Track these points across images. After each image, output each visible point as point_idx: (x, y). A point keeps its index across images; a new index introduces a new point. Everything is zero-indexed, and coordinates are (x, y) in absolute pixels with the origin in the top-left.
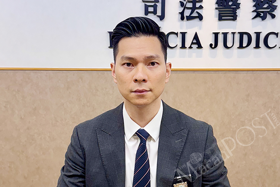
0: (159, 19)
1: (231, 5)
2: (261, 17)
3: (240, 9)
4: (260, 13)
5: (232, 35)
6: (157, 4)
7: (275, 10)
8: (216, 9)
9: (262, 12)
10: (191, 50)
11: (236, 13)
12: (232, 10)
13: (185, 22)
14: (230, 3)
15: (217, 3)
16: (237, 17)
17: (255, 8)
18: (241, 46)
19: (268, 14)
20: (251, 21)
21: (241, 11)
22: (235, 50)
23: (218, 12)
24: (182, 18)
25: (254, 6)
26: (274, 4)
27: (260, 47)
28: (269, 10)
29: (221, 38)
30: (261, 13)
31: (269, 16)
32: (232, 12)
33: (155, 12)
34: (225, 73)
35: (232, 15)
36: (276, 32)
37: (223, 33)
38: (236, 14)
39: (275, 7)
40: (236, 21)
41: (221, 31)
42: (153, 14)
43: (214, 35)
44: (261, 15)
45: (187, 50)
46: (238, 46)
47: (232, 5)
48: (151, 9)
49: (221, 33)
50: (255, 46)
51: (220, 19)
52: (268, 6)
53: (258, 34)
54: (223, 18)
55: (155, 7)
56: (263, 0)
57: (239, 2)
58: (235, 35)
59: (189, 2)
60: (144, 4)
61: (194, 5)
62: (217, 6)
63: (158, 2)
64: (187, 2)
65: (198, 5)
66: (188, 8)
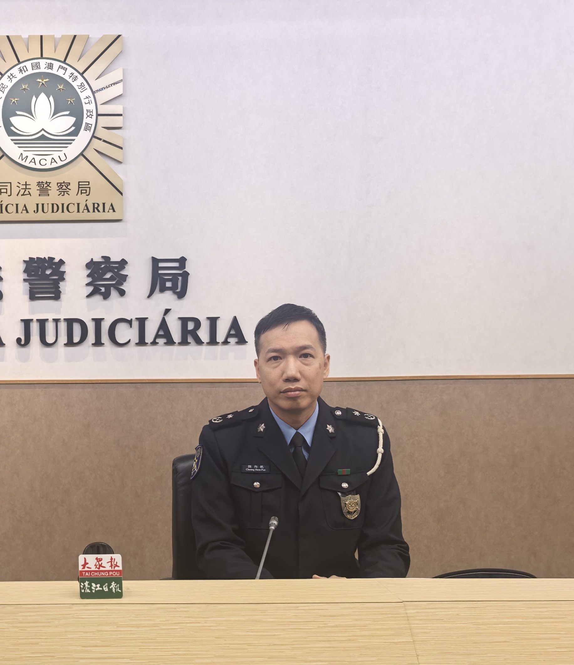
1: (50, 273)
2: (101, 294)
3: (66, 282)
4: (98, 287)
5: (55, 324)
7: (125, 283)
8: (25, 280)
9: (103, 286)
11: (59, 288)
12: (51, 282)
14: (48, 272)
15: (25, 271)
16: (61, 294)
17: (90, 280)
18: (70, 343)
19: (112, 288)
20: (86, 300)
21: (67, 283)
22: (61, 349)
23: (28, 286)
25: (88, 276)
26: (124, 272)
27: (104, 344)
28: (113, 282)
29: (35, 328)
30: (101, 288)
31: (114, 293)
32: (51, 286)
34: (46, 388)
35: (53, 290)
36: (129, 319)
37: (38, 320)
39: (124, 278)
40: (60, 300)
41: (35, 317)
43: (23, 324)
44: (102, 291)
46: (66, 342)
47: (51, 275)
49: (35, 319)
50: (93, 342)
51: (33, 297)
52: (112, 276)
53: (98, 322)
54: (36, 296)
56: (103, 266)
57: (62, 269)
58: (59, 324)
62: (25, 276)
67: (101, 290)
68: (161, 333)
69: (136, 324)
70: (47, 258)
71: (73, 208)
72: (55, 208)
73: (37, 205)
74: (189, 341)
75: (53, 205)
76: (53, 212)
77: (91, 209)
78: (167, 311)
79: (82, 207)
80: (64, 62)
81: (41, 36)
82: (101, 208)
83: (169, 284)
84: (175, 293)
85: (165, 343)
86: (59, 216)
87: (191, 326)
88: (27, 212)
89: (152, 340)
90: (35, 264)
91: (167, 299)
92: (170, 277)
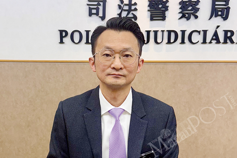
0: (100, 19)
2: (186, 18)
3: (168, 11)
4: (185, 14)
5: (162, 33)
6: (99, 7)
7: (198, 12)
8: (148, 10)
9: (187, 13)
12: (161, 11)
14: (160, 6)
15: (149, 6)
16: (166, 18)
17: (181, 10)
18: (169, 42)
19: (191, 15)
20: (178, 21)
22: (164, 45)
23: (150, 13)
25: (180, 8)
26: (197, 7)
27: (185, 43)
28: (193, 12)
29: (152, 35)
31: (192, 17)
32: (161, 13)
33: (97, 14)
34: (156, 65)
35: (162, 16)
36: (199, 31)
37: (154, 31)
38: (165, 15)
39: (198, 9)
40: (165, 20)
41: (152, 29)
42: (95, 16)
43: (146, 33)
46: (167, 42)
47: (162, 8)
49: (152, 31)
50: (181, 42)
51: (152, 19)
52: (192, 9)
53: (183, 32)
54: (154, 18)
55: (97, 9)
56: (187, 3)
57: (167, 5)
58: (164, 33)
59: (126, 5)
60: (88, 7)
61: (130, 8)
62: (149, 8)
63: (100, 5)
64: (124, 5)
65: (133, 8)
66: (125, 10)
67: (186, 15)
68: (214, 38)
69: (202, 33)
74: (228, 42)
78: (218, 27)
83: (220, 13)
84: (222, 18)
85: (216, 43)
87: (229, 34)
89: (209, 41)
90: (154, 2)
91: (218, 20)
92: (221, 10)
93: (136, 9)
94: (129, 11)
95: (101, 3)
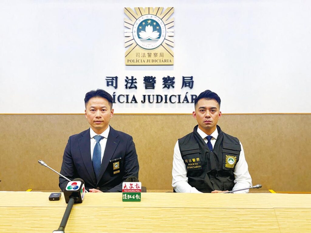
0: (114, 88)
2: (167, 87)
4: (166, 85)
6: (113, 81)
7: (174, 84)
8: (144, 83)
9: (168, 85)
10: (132, 104)
11: (154, 85)
12: (152, 84)
13: (128, 90)
14: (151, 81)
15: (144, 80)
16: (155, 87)
17: (163, 83)
18: (157, 102)
19: (170, 86)
20: (162, 89)
21: (156, 84)
22: (155, 104)
23: (145, 85)
24: (126, 88)
25: (163, 82)
26: (174, 81)
27: (168, 103)
28: (171, 84)
29: (147, 98)
31: (171, 87)
33: (112, 85)
34: (150, 116)
35: (152, 86)
36: (175, 95)
40: (154, 89)
43: (143, 96)
45: (130, 104)
48: (110, 83)
49: (147, 95)
50: (165, 102)
51: (146, 88)
52: (170, 82)
53: (166, 96)
55: (112, 82)
56: (168, 79)
57: (155, 80)
58: (154, 96)
59: (130, 80)
60: (106, 81)
61: (132, 81)
62: (144, 82)
63: (114, 80)
64: (128, 80)
65: (134, 81)
66: (130, 83)
68: (185, 99)
69: (177, 97)
70: (151, 76)
71: (158, 61)
72: (153, 61)
73: (148, 60)
75: (152, 60)
76: (152, 62)
77: (164, 61)
78: (187, 93)
79: (161, 61)
80: (156, 16)
81: (149, 8)
82: (167, 61)
84: (190, 87)
85: (186, 102)
86: (154, 63)
87: (194, 97)
88: (144, 62)
89: (182, 102)
90: (147, 78)
91: (187, 89)
92: (188, 82)
93: (136, 82)
94: (132, 83)
95: (115, 79)
